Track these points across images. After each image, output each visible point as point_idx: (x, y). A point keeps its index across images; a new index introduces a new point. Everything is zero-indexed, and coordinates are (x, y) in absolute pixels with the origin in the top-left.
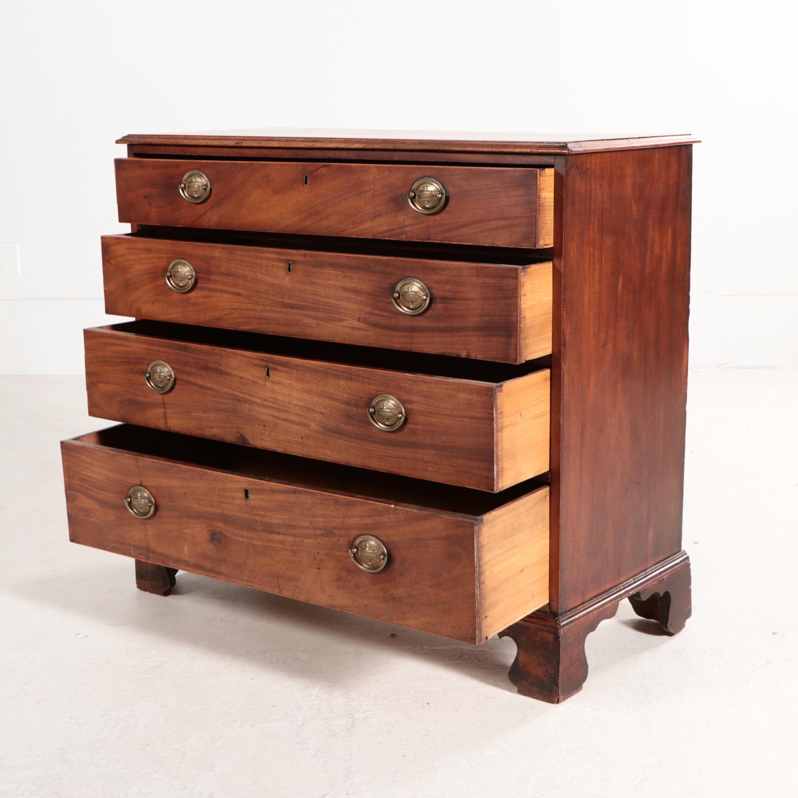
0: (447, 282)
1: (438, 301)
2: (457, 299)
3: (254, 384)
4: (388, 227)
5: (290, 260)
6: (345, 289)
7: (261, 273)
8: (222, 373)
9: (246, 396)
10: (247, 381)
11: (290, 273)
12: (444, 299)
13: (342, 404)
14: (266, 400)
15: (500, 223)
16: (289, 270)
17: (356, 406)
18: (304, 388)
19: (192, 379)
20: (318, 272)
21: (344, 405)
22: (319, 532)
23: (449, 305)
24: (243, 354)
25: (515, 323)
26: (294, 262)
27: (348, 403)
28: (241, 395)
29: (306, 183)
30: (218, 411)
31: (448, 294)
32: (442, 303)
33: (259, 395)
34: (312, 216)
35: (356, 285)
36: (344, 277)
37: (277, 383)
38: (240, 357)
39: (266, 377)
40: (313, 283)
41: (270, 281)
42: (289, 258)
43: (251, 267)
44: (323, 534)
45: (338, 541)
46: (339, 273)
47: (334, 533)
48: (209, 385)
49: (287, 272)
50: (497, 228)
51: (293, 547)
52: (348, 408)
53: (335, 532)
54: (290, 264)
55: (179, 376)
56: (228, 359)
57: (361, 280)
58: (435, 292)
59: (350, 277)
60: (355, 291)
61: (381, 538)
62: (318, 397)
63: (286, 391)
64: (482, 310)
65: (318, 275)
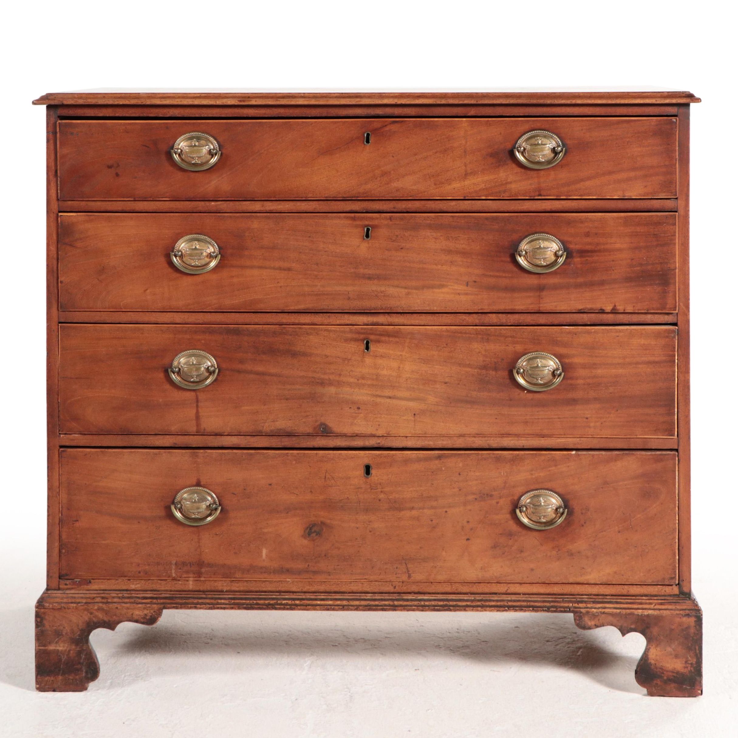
0: (587, 235)
1: (575, 254)
2: (599, 251)
3: (346, 362)
4: (485, 185)
5: (368, 225)
6: (449, 252)
7: (324, 242)
8: (294, 355)
9: (332, 377)
10: (334, 360)
11: (369, 239)
12: (582, 253)
13: (476, 368)
14: (363, 378)
15: (632, 174)
16: (367, 236)
17: (496, 369)
18: (421, 358)
19: (248, 367)
20: (410, 236)
21: (479, 370)
22: (471, 497)
23: (589, 259)
24: (329, 329)
25: (674, 270)
26: (374, 227)
27: (485, 367)
28: (326, 377)
29: (368, 142)
30: (287, 399)
31: (588, 247)
32: (581, 257)
33: (354, 373)
34: (376, 179)
35: (464, 246)
36: (448, 239)
37: (382, 356)
38: (326, 333)
39: (364, 352)
40: (402, 249)
41: (338, 251)
42: (367, 223)
43: (310, 237)
44: (476, 499)
45: (497, 503)
46: (439, 234)
47: (491, 496)
48: (273, 371)
49: (364, 239)
50: (629, 179)
51: (432, 521)
52: (484, 372)
53: (493, 493)
54: (368, 230)
55: (224, 366)
56: (306, 337)
57: (470, 241)
58: (572, 246)
59: (455, 237)
60: (464, 253)
61: (557, 490)
62: (440, 366)
63: (395, 364)
64: (632, 259)
65: (410, 239)
